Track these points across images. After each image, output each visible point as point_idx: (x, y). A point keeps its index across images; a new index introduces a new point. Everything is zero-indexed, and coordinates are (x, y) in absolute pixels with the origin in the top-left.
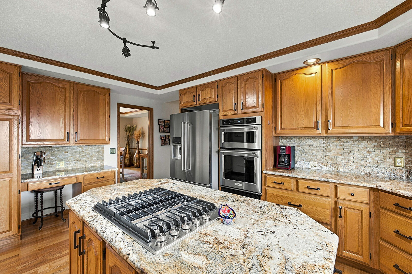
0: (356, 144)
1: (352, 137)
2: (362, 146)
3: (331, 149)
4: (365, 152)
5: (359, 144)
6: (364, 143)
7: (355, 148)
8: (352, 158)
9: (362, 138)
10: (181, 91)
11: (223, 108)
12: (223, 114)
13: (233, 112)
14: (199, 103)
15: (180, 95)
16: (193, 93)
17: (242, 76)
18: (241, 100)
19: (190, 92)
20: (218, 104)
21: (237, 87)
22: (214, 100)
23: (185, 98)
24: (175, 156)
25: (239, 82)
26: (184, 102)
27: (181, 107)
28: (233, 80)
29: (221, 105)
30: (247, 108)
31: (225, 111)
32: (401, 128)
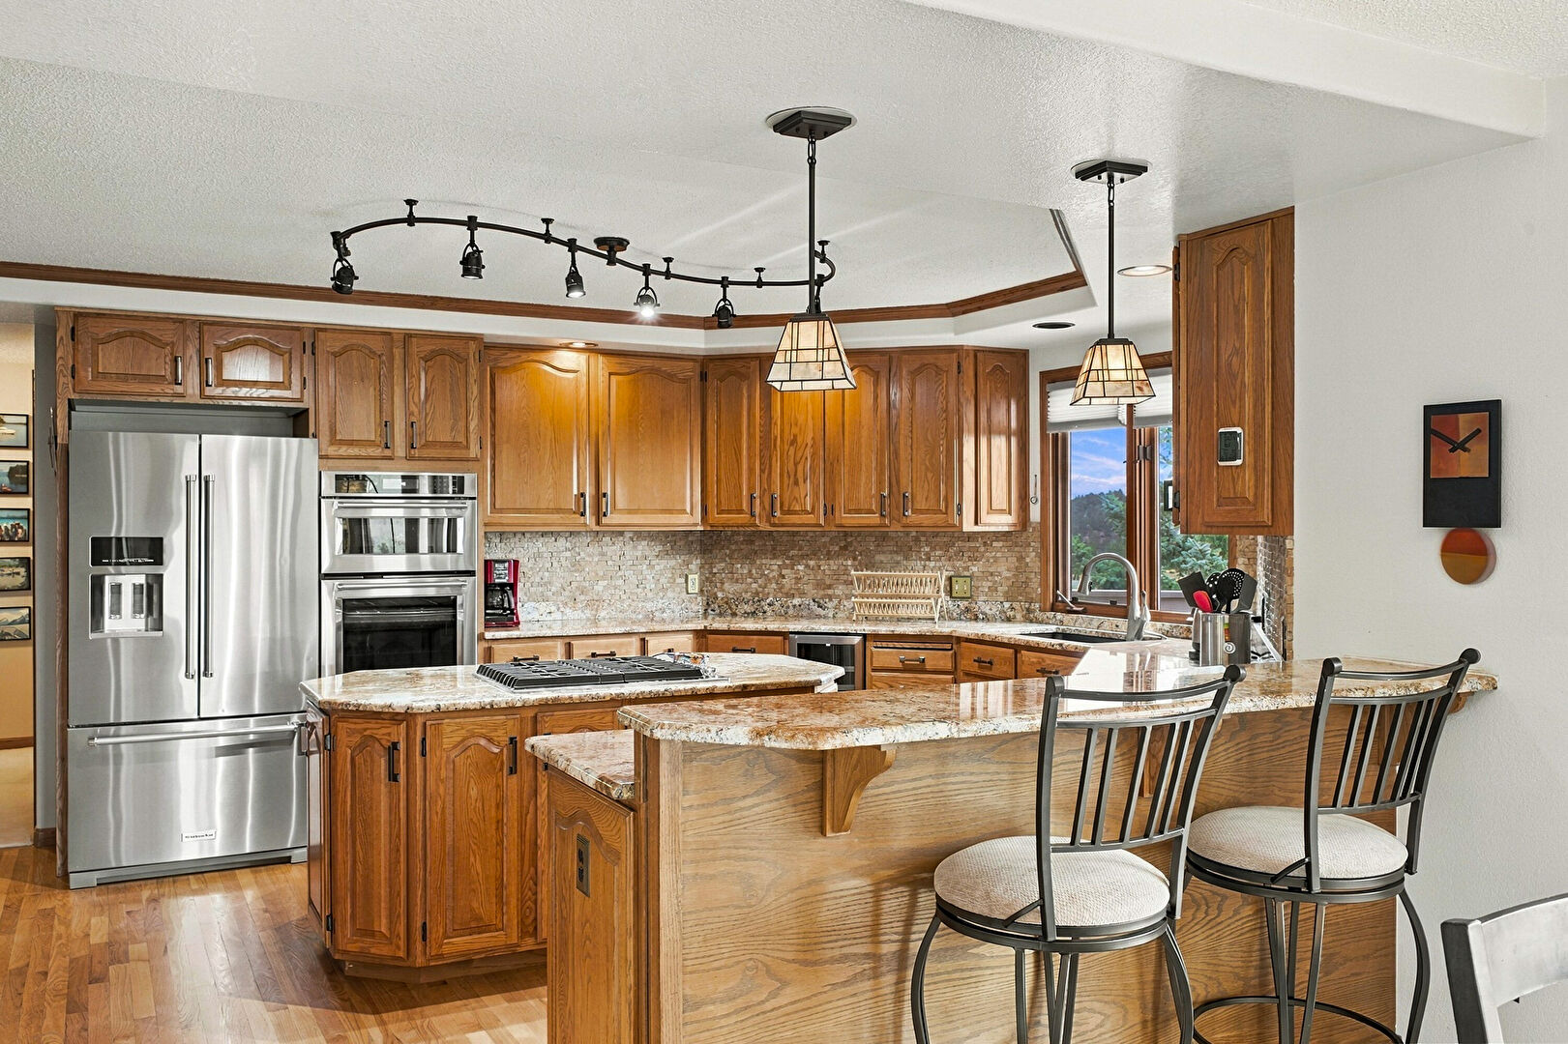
0: (628, 549)
1: (621, 533)
2: (639, 554)
3: (582, 563)
4: (645, 567)
5: (635, 547)
6: (643, 546)
7: (628, 557)
8: (621, 582)
9: (639, 536)
10: (80, 316)
11: (333, 431)
12: (332, 451)
13: (378, 452)
14: (208, 391)
15: (63, 332)
16: (163, 345)
17: (409, 336)
18: (408, 413)
19: (143, 335)
20: (306, 411)
21: (391, 371)
22: (289, 396)
23: (110, 359)
24: (97, 623)
25: (398, 352)
26: (98, 375)
27: (66, 391)
28: (377, 345)
29: (320, 420)
30: (426, 453)
31: (342, 442)
32: (715, 516)
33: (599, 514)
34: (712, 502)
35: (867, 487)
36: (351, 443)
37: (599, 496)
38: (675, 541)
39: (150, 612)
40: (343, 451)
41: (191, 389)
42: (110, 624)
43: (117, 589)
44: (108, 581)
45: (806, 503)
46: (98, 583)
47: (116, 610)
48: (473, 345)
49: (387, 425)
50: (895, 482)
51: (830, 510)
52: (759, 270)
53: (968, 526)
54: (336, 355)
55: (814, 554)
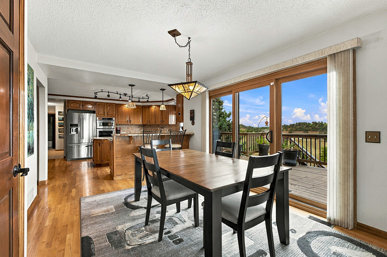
1: (133, 125)
3: (129, 128)
4: (136, 128)
7: (134, 127)
10: (68, 100)
11: (98, 113)
12: (98, 115)
13: (103, 115)
14: (84, 109)
15: (67, 102)
16: (78, 104)
17: (107, 103)
18: (107, 111)
19: (77, 103)
20: (95, 111)
21: (105, 107)
22: (93, 109)
23: (72, 105)
24: (70, 133)
25: (106, 105)
26: (71, 107)
27: (67, 108)
28: (103, 104)
29: (97, 112)
30: (109, 115)
31: (99, 114)
32: (144, 123)
33: (130, 122)
34: (143, 122)
35: (160, 120)
36: (100, 114)
37: (130, 121)
38: (139, 126)
39: (76, 132)
40: (99, 115)
41: (82, 109)
42: (72, 133)
43: (73, 129)
44: (72, 129)
45: (153, 122)
46: (71, 129)
47: (73, 131)
48: (114, 104)
49: (105, 112)
50: (162, 119)
51: (156, 122)
52: (143, 97)
53: (170, 124)
54: (98, 105)
55: (155, 127)
